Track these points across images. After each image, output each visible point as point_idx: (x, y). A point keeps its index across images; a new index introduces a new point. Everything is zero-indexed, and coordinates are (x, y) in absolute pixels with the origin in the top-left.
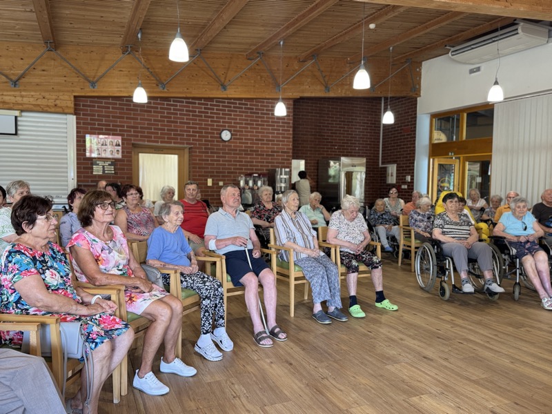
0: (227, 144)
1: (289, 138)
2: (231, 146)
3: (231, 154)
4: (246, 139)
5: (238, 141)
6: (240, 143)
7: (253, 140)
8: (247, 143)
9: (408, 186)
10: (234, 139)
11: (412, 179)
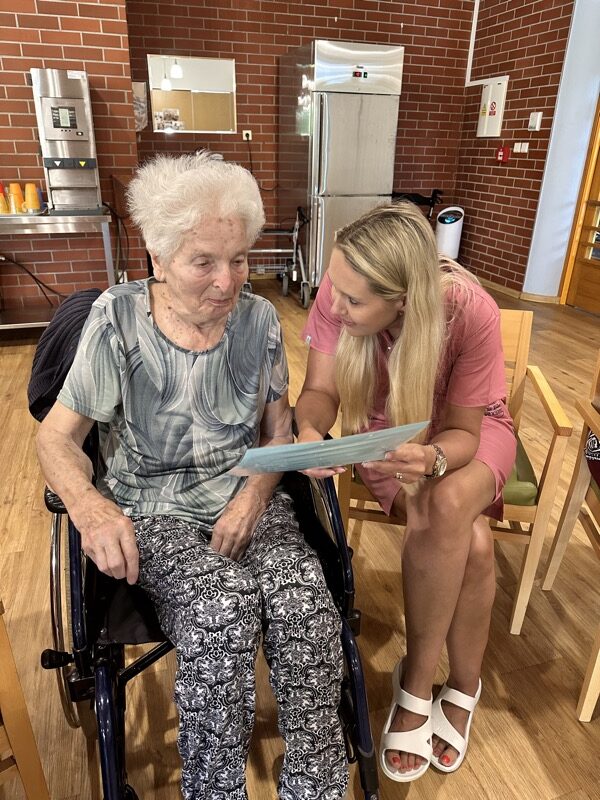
9: (532, 145)
11: (547, 123)
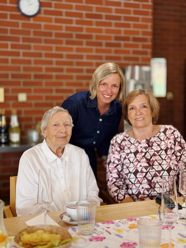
0: (31, 21)
1: (146, 13)
2: (39, 26)
3: (39, 41)
4: (68, 14)
5: (54, 17)
6: (57, 21)
7: (80, 15)
8: (70, 22)
10: (46, 12)
